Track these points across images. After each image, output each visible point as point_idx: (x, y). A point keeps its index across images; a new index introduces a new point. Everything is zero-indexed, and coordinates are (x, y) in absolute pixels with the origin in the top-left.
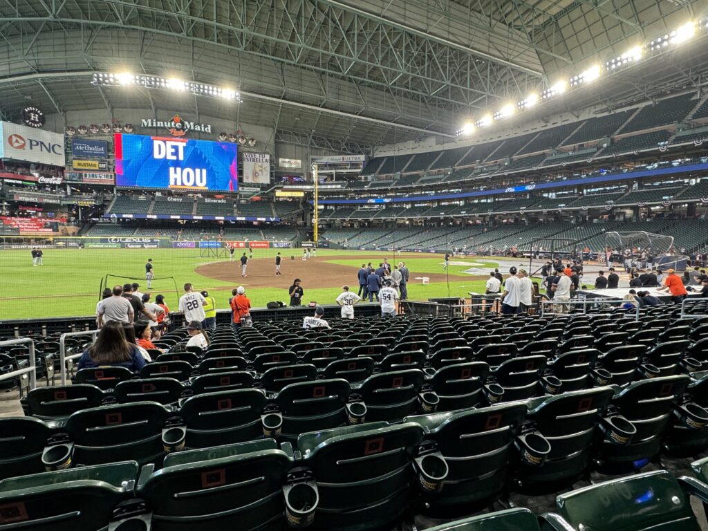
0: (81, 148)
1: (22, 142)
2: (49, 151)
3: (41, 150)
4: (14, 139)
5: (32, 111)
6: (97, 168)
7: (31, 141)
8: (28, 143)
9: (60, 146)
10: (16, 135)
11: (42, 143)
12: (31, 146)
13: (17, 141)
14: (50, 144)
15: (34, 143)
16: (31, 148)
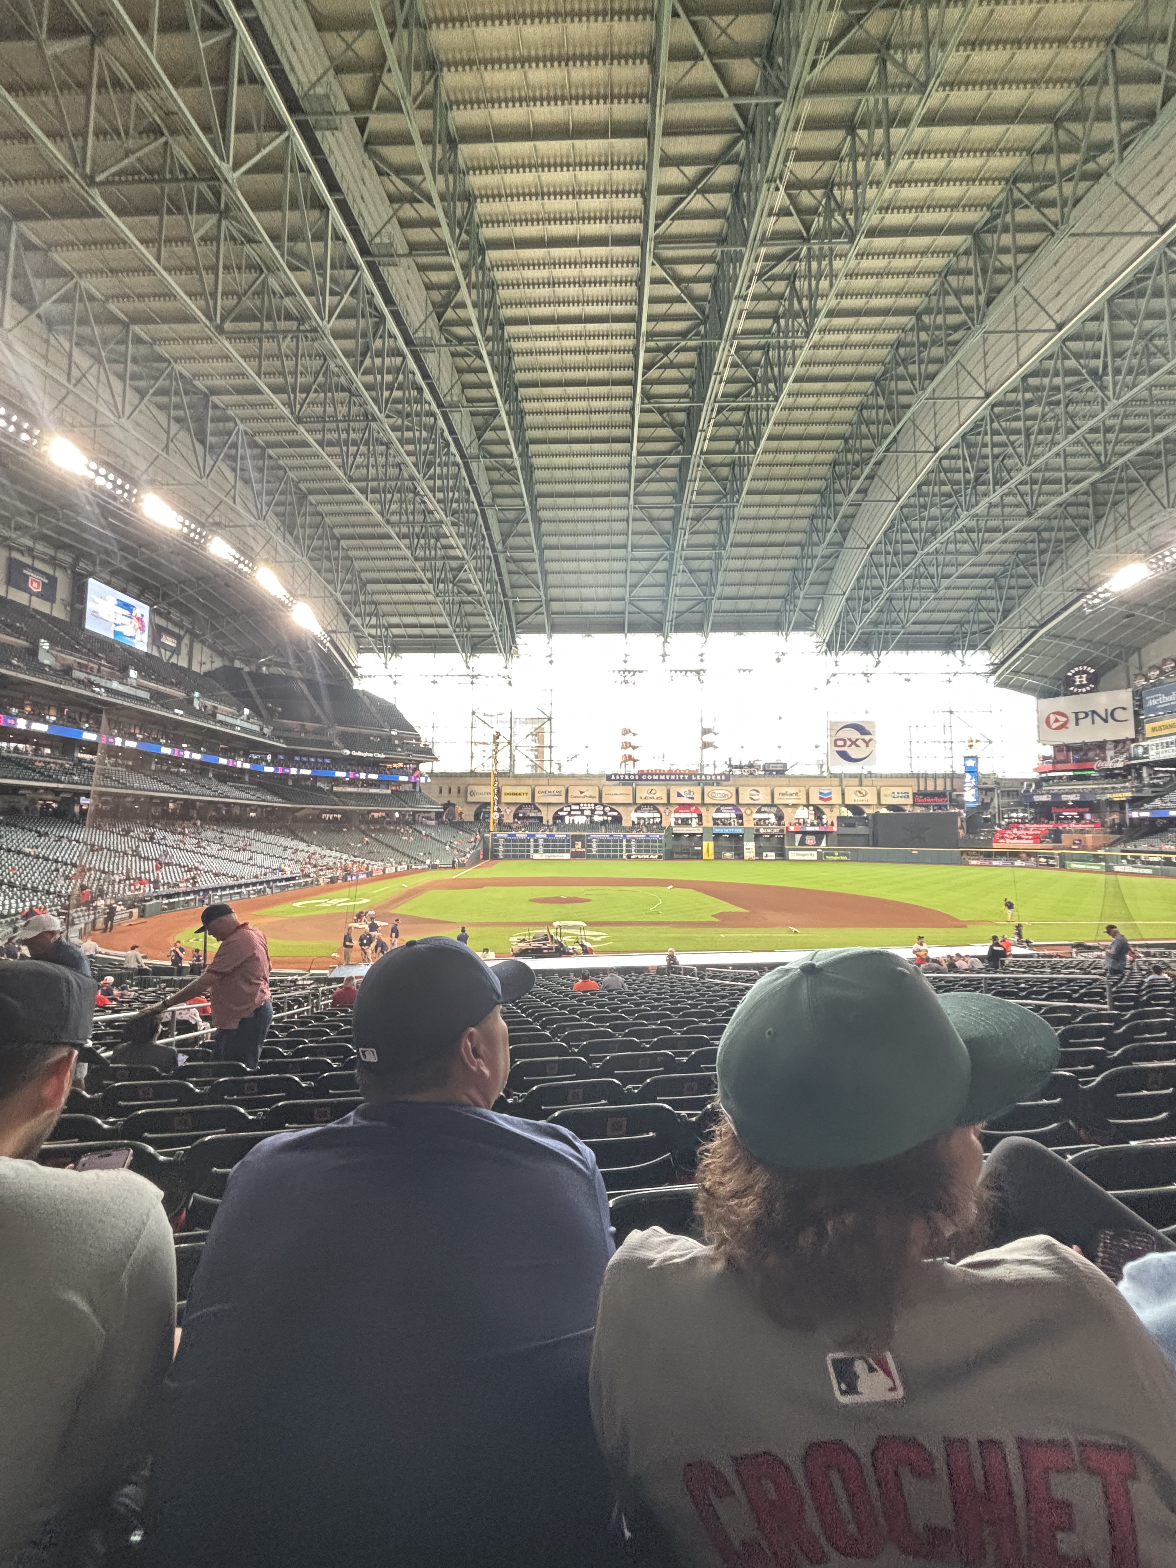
0: (1155, 702)
1: (1062, 719)
2: (1106, 721)
3: (1093, 723)
4: (1053, 718)
8: (1072, 717)
9: (1124, 708)
10: (1055, 713)
11: (1094, 712)
12: (1077, 719)
13: (1057, 721)
14: (1106, 710)
15: (1082, 715)
16: (1077, 725)
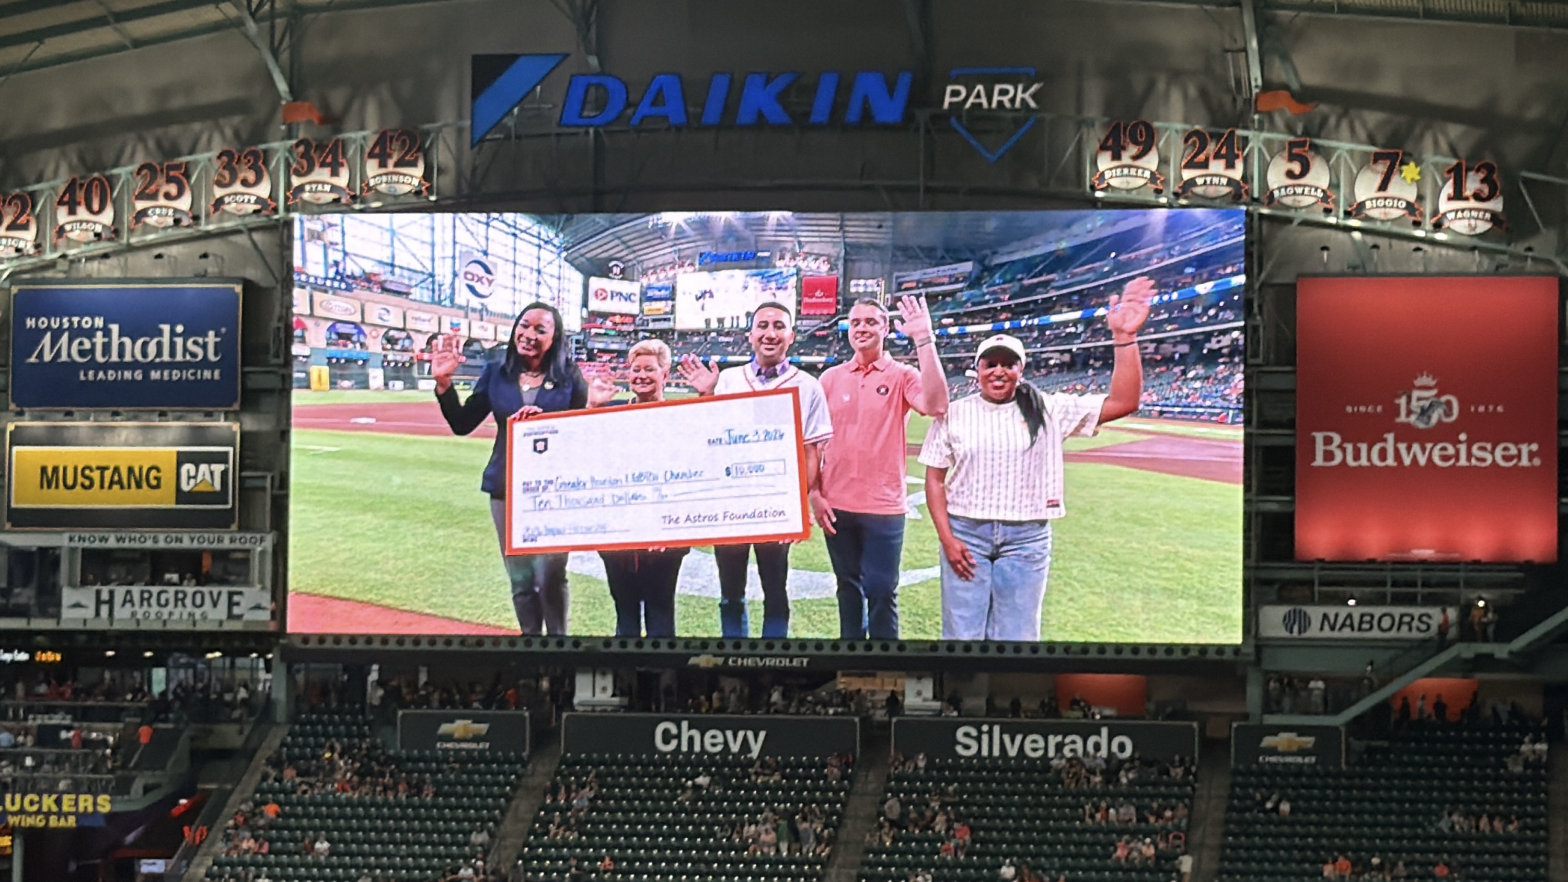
0: (69, 350)
6: (164, 500)
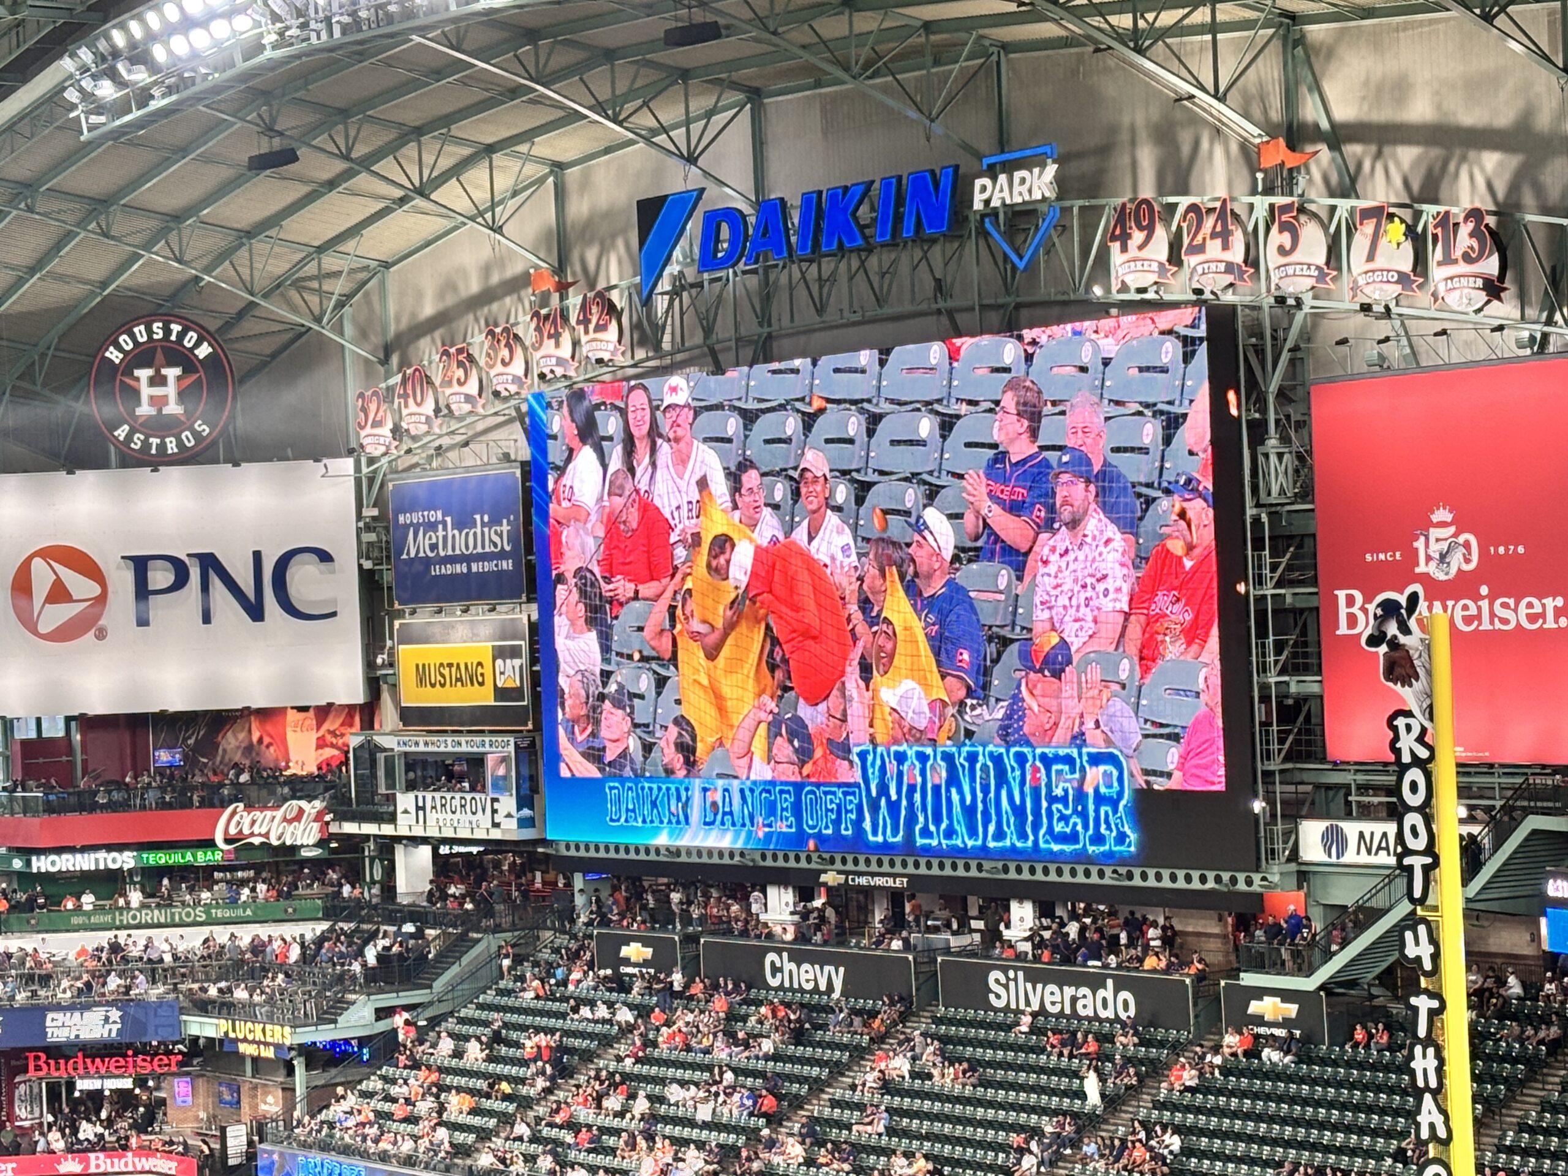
0: (424, 545)
2: (256, 612)
3: (207, 619)
4: (42, 575)
5: (143, 356)
6: (484, 697)
7: (141, 565)
8: (122, 581)
9: (324, 557)
10: (53, 554)
11: (209, 563)
12: (143, 591)
13: (59, 594)
14: (257, 556)
15: (162, 578)
16: (143, 622)
